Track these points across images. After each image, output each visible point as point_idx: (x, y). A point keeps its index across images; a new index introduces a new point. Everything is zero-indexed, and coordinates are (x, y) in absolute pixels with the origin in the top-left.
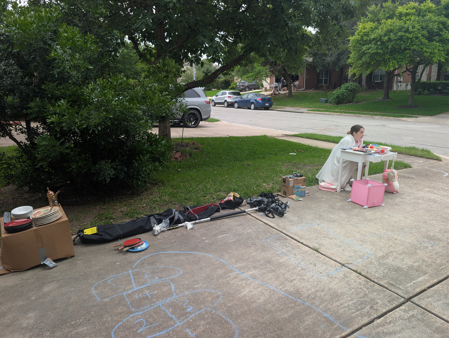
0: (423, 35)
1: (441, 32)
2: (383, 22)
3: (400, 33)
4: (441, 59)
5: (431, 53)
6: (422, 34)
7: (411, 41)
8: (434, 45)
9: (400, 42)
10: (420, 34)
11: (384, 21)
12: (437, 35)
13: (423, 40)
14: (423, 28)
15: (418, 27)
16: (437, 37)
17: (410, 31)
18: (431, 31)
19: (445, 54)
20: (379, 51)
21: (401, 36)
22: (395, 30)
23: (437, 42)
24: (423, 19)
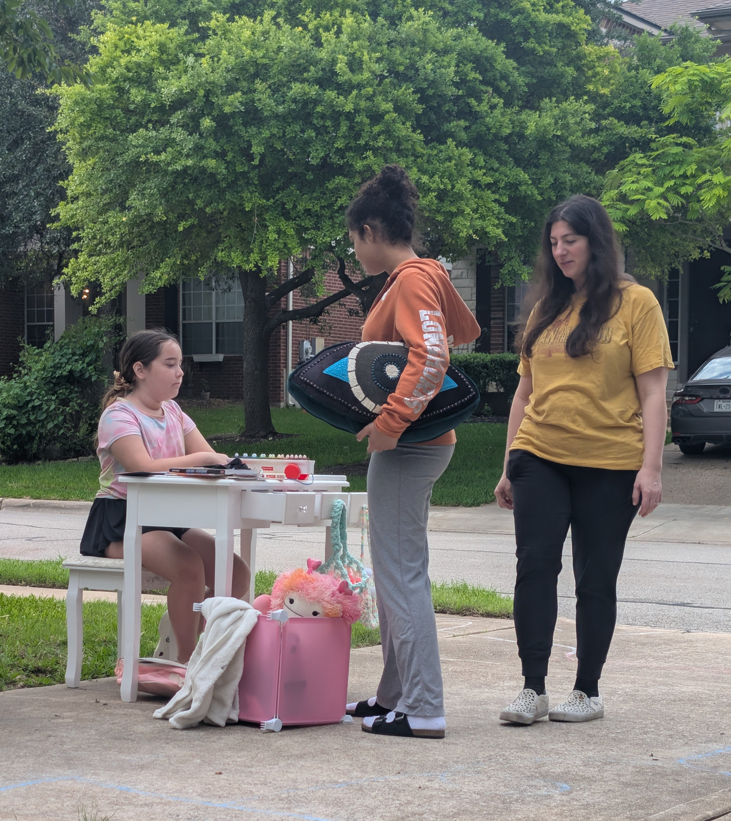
0: (400, 108)
1: (473, 102)
2: (213, 24)
3: (297, 88)
4: (490, 229)
5: (442, 195)
6: (395, 101)
7: (351, 128)
8: (449, 159)
9: (303, 131)
10: (386, 100)
11: (218, 19)
12: (460, 115)
13: (404, 130)
14: (397, 75)
15: (377, 67)
16: (463, 123)
17: (341, 79)
18: (431, 92)
19: (501, 204)
20: (211, 163)
21: (306, 103)
22: (274, 70)
23: (460, 144)
24: (393, 34)
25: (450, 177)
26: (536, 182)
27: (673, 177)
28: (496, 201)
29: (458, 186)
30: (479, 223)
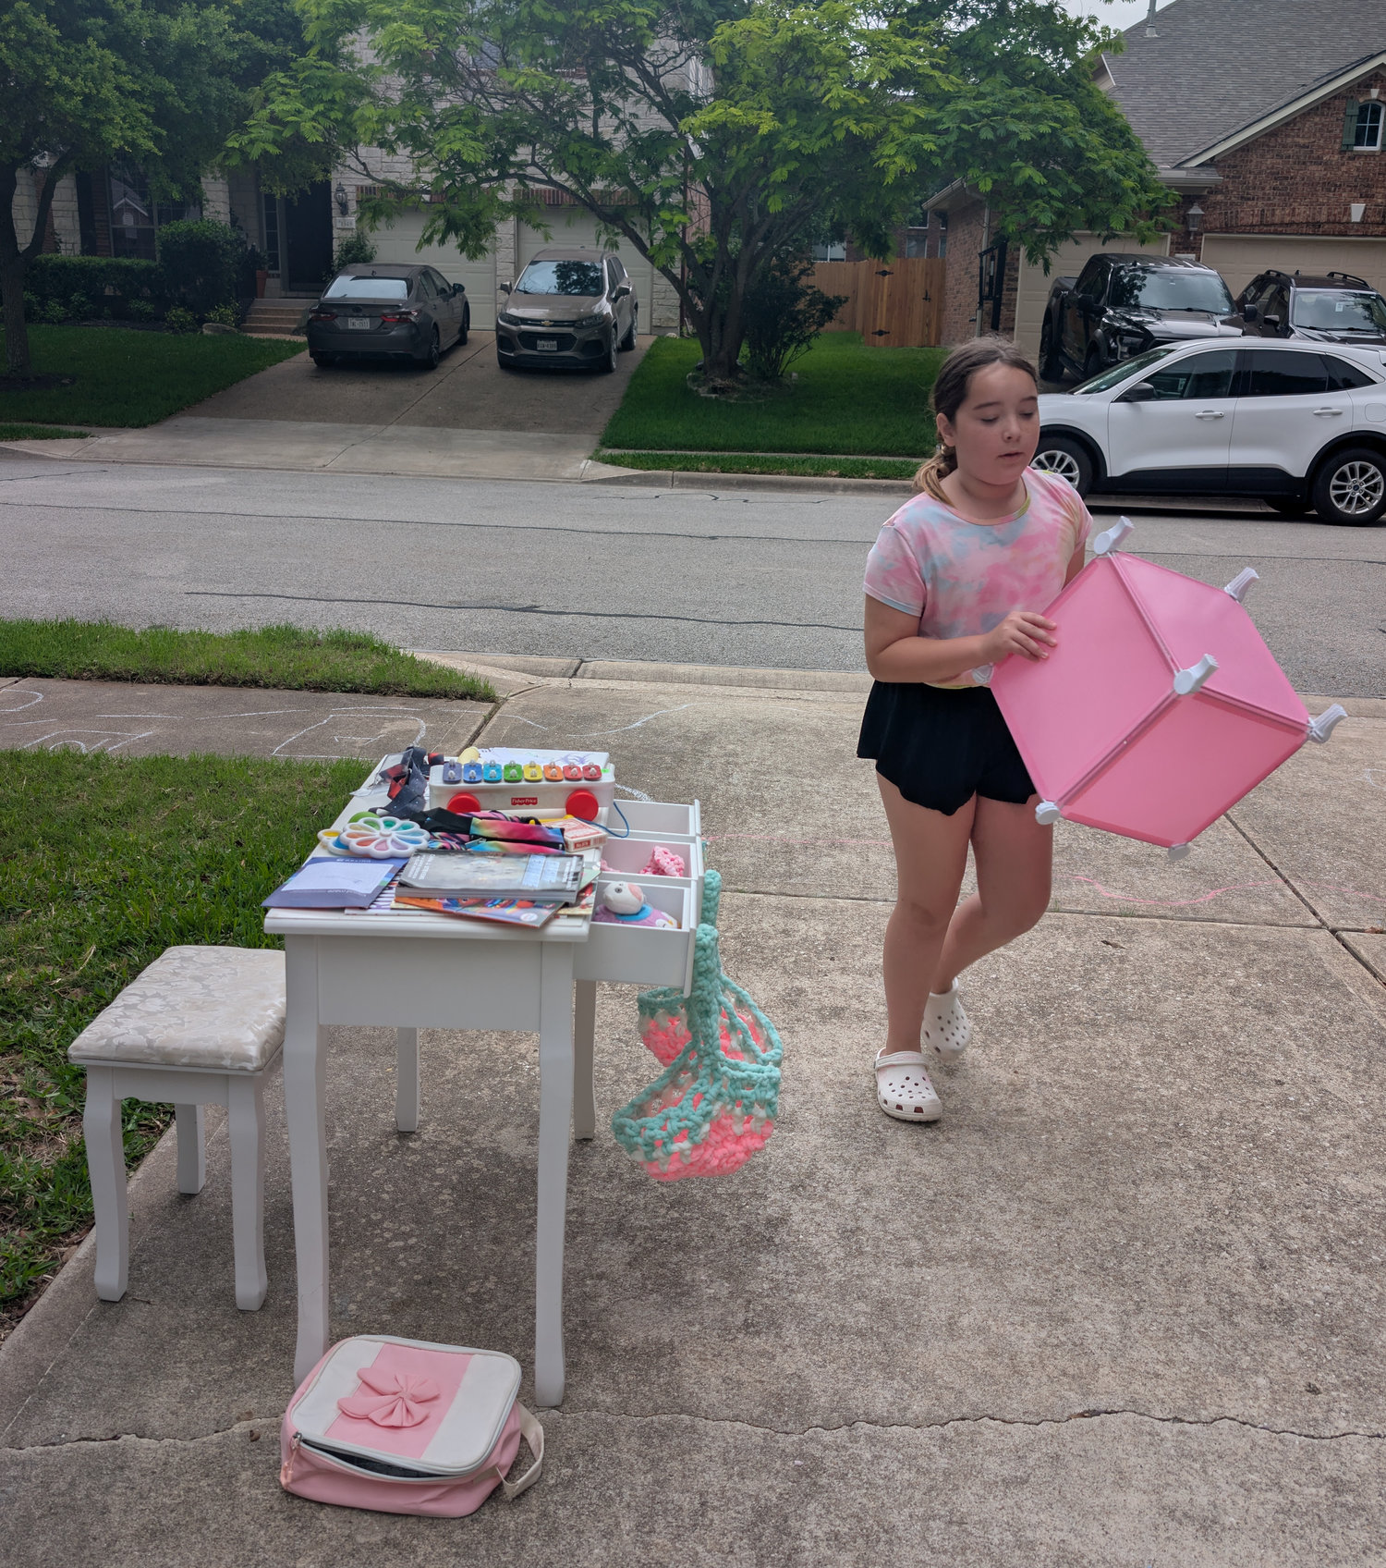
25: (93, 79)
26: (182, 94)
27: (322, 101)
28: (142, 110)
29: (104, 91)
30: (129, 133)
